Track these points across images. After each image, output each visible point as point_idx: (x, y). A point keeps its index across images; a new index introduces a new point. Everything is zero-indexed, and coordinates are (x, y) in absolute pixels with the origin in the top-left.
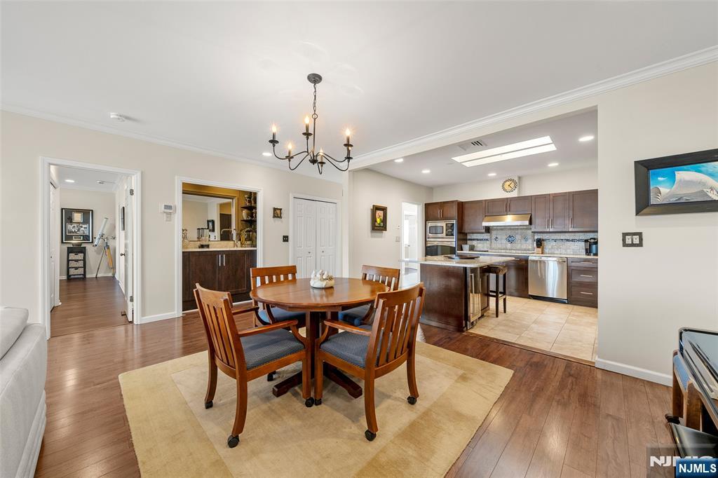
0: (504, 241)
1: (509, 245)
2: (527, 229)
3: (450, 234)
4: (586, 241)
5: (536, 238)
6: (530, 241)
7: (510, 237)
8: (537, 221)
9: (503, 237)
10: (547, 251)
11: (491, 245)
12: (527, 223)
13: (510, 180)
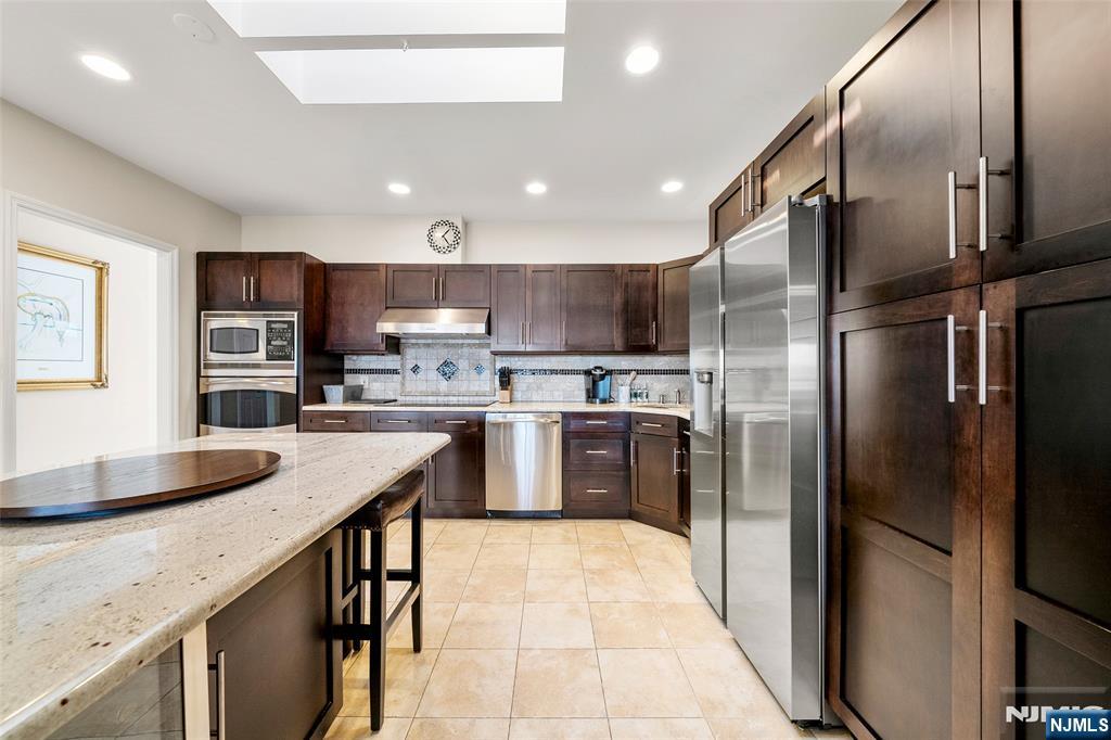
0: (434, 375)
1: (444, 385)
2: (481, 346)
3: (277, 355)
4: (588, 373)
5: (499, 366)
6: (487, 374)
7: (446, 364)
8: (502, 326)
9: (430, 361)
10: (518, 395)
11: (403, 384)
12: (481, 328)
13: (446, 223)
